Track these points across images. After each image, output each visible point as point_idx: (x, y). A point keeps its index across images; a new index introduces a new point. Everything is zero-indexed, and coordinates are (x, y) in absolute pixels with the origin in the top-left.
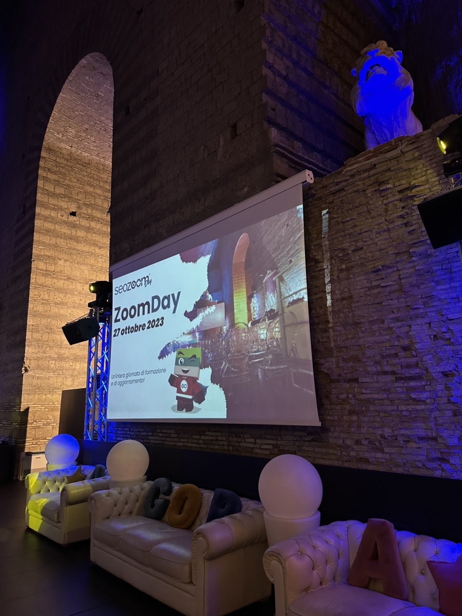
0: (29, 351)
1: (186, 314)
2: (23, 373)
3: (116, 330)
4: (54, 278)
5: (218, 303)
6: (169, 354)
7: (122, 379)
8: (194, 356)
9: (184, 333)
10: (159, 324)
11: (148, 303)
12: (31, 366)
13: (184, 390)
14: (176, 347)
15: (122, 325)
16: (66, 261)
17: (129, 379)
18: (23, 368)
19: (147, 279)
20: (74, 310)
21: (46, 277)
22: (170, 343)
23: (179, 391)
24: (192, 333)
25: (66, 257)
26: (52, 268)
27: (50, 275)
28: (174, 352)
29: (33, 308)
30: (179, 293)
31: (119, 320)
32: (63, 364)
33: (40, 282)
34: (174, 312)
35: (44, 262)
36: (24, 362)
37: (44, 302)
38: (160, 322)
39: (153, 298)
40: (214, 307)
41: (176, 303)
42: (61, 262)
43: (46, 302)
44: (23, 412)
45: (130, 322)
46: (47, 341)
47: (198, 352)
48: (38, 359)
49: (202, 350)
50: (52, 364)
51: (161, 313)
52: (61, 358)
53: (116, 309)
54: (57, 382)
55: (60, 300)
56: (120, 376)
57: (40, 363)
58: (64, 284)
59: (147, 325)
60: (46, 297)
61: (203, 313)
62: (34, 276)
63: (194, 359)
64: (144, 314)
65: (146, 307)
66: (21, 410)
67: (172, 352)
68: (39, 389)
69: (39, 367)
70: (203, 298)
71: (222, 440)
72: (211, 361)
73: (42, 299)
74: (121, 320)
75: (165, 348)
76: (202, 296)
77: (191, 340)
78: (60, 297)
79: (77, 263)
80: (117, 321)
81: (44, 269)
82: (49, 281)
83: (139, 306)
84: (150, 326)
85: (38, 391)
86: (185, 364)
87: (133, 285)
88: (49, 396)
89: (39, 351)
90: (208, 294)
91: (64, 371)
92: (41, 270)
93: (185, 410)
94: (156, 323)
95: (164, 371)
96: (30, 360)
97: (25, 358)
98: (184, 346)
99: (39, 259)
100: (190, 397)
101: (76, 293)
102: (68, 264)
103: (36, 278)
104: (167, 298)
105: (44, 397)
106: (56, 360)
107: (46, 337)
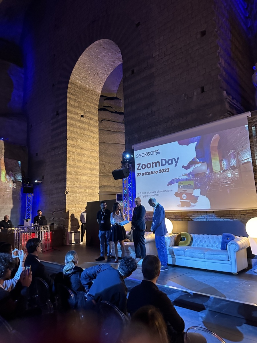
0: (68, 183)
1: (183, 167)
2: (65, 194)
3: (138, 174)
4: (76, 148)
5: (202, 162)
6: (174, 184)
7: (145, 195)
8: (190, 184)
9: (182, 175)
10: (166, 171)
11: (158, 162)
12: (69, 191)
13: (184, 198)
14: (177, 181)
15: (142, 171)
16: (81, 140)
17: (149, 194)
18: (65, 192)
19: (157, 151)
20: (85, 164)
21: (73, 148)
22: (174, 179)
23: (181, 198)
24: (188, 175)
25: (81, 138)
26: (75, 143)
27: (75, 147)
28: (177, 182)
29: (69, 163)
30: (178, 158)
31: (140, 169)
32: (82, 190)
33: (71, 150)
34: (176, 166)
35: (72, 140)
36: (66, 189)
37: (73, 160)
38: (167, 170)
39: (162, 160)
40: (200, 164)
41: (176, 162)
42: (79, 140)
43: (74, 160)
44: (67, 212)
45: (147, 170)
46: (75, 179)
47: (192, 183)
48: (72, 187)
49: (194, 182)
50: (78, 190)
51: (167, 166)
52: (81, 187)
53: (137, 164)
54: (80, 198)
55: (79, 159)
56: (144, 193)
57: (73, 189)
58: (80, 151)
59: (159, 172)
60: (74, 157)
61: (194, 167)
62: (68, 147)
63: (190, 185)
64: (156, 166)
65: (158, 164)
66: (66, 212)
67: (176, 183)
68: (73, 202)
69: (72, 191)
70: (193, 160)
71: (202, 218)
72: (199, 186)
73: (72, 159)
74: (141, 169)
75: (171, 181)
76: (193, 159)
77: (187, 178)
78: (79, 158)
79: (85, 141)
80: (138, 169)
81: (72, 144)
82: (75, 150)
83: (153, 163)
84: (161, 172)
85: (72, 202)
86: (184, 188)
87: (148, 154)
88: (77, 205)
89: (72, 184)
90: (196, 159)
91: (82, 193)
92: (71, 144)
93: (185, 206)
94: (165, 171)
95: (172, 191)
96: (69, 188)
97: (66, 187)
98: (183, 180)
99: (70, 139)
100: (189, 201)
101: (85, 156)
102: (82, 141)
103: (69, 148)
104: (172, 160)
105: (75, 206)
106: (79, 188)
107: (74, 177)
